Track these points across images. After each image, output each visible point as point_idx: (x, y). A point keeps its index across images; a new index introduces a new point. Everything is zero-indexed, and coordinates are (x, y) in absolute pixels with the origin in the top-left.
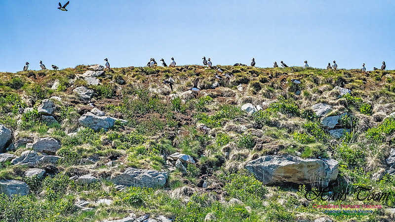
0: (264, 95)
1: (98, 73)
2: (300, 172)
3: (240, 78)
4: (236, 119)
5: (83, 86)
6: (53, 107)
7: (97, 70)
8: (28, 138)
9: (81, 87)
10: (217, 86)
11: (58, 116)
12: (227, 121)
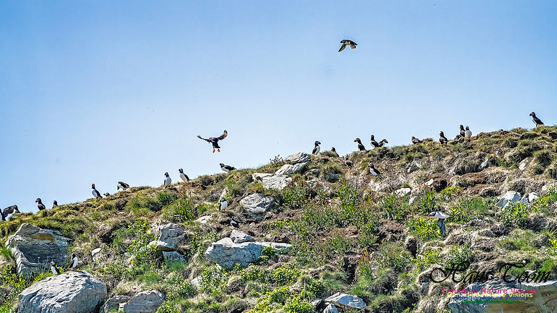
0: (551, 174)
1: (295, 168)
2: (532, 305)
3: (525, 148)
4: (470, 222)
5: (257, 192)
6: (178, 235)
7: (297, 162)
8: (126, 294)
9: (252, 196)
10: (487, 167)
11: (185, 250)
12: (455, 227)
